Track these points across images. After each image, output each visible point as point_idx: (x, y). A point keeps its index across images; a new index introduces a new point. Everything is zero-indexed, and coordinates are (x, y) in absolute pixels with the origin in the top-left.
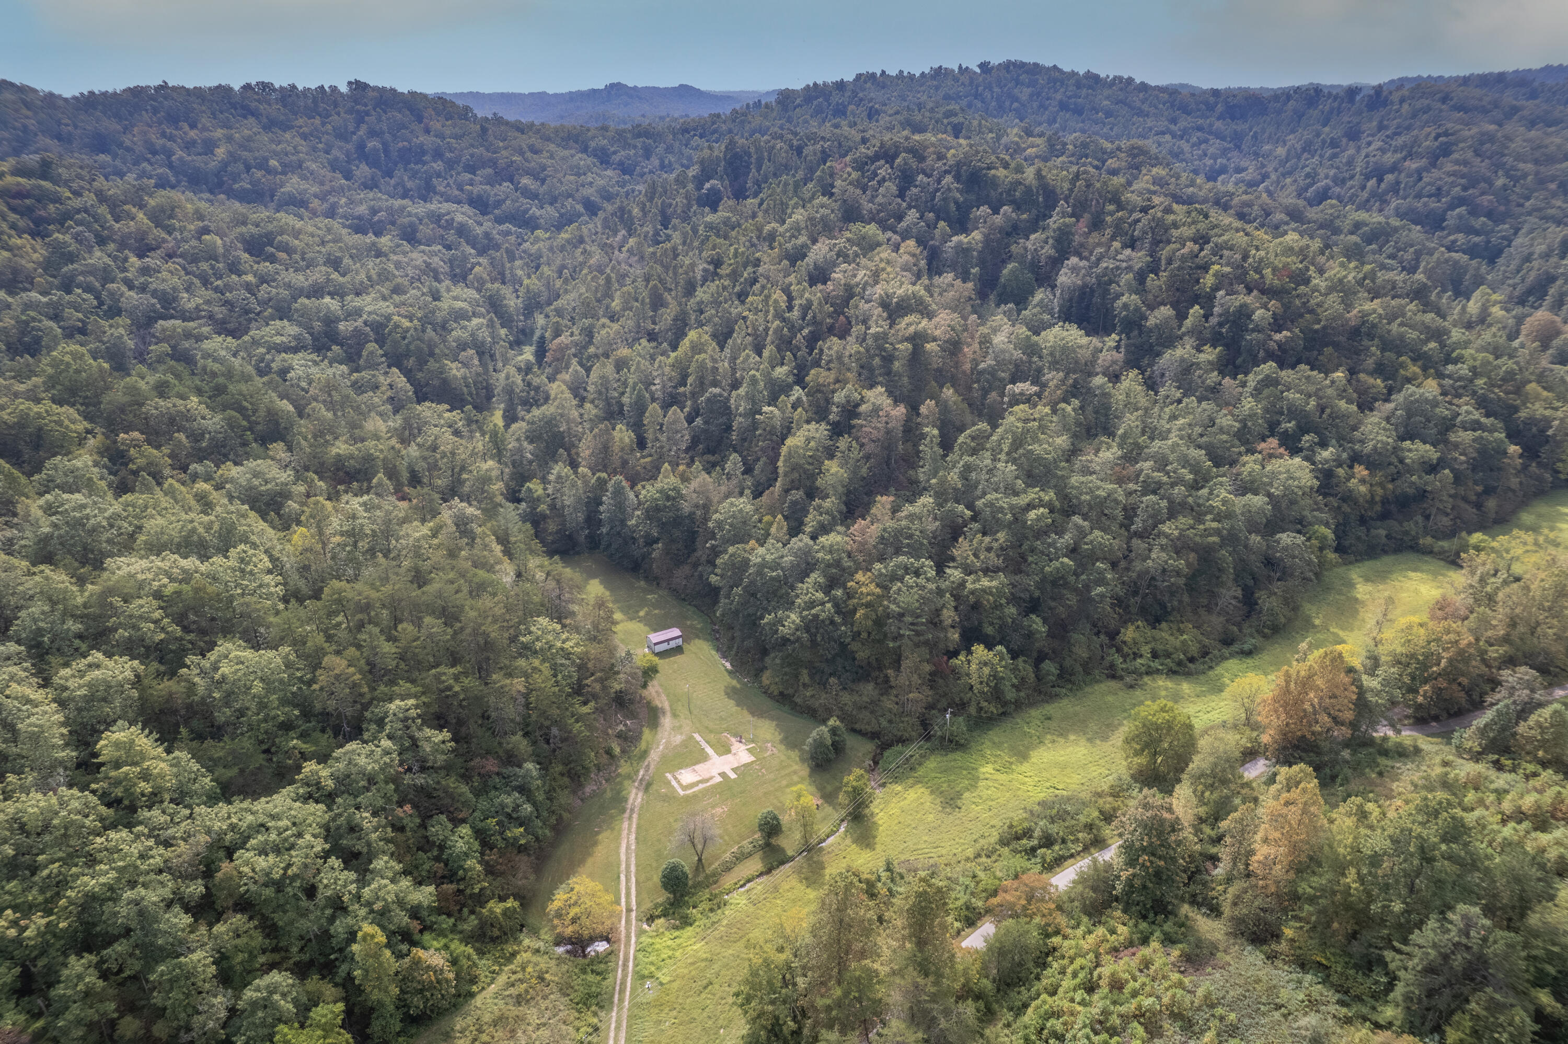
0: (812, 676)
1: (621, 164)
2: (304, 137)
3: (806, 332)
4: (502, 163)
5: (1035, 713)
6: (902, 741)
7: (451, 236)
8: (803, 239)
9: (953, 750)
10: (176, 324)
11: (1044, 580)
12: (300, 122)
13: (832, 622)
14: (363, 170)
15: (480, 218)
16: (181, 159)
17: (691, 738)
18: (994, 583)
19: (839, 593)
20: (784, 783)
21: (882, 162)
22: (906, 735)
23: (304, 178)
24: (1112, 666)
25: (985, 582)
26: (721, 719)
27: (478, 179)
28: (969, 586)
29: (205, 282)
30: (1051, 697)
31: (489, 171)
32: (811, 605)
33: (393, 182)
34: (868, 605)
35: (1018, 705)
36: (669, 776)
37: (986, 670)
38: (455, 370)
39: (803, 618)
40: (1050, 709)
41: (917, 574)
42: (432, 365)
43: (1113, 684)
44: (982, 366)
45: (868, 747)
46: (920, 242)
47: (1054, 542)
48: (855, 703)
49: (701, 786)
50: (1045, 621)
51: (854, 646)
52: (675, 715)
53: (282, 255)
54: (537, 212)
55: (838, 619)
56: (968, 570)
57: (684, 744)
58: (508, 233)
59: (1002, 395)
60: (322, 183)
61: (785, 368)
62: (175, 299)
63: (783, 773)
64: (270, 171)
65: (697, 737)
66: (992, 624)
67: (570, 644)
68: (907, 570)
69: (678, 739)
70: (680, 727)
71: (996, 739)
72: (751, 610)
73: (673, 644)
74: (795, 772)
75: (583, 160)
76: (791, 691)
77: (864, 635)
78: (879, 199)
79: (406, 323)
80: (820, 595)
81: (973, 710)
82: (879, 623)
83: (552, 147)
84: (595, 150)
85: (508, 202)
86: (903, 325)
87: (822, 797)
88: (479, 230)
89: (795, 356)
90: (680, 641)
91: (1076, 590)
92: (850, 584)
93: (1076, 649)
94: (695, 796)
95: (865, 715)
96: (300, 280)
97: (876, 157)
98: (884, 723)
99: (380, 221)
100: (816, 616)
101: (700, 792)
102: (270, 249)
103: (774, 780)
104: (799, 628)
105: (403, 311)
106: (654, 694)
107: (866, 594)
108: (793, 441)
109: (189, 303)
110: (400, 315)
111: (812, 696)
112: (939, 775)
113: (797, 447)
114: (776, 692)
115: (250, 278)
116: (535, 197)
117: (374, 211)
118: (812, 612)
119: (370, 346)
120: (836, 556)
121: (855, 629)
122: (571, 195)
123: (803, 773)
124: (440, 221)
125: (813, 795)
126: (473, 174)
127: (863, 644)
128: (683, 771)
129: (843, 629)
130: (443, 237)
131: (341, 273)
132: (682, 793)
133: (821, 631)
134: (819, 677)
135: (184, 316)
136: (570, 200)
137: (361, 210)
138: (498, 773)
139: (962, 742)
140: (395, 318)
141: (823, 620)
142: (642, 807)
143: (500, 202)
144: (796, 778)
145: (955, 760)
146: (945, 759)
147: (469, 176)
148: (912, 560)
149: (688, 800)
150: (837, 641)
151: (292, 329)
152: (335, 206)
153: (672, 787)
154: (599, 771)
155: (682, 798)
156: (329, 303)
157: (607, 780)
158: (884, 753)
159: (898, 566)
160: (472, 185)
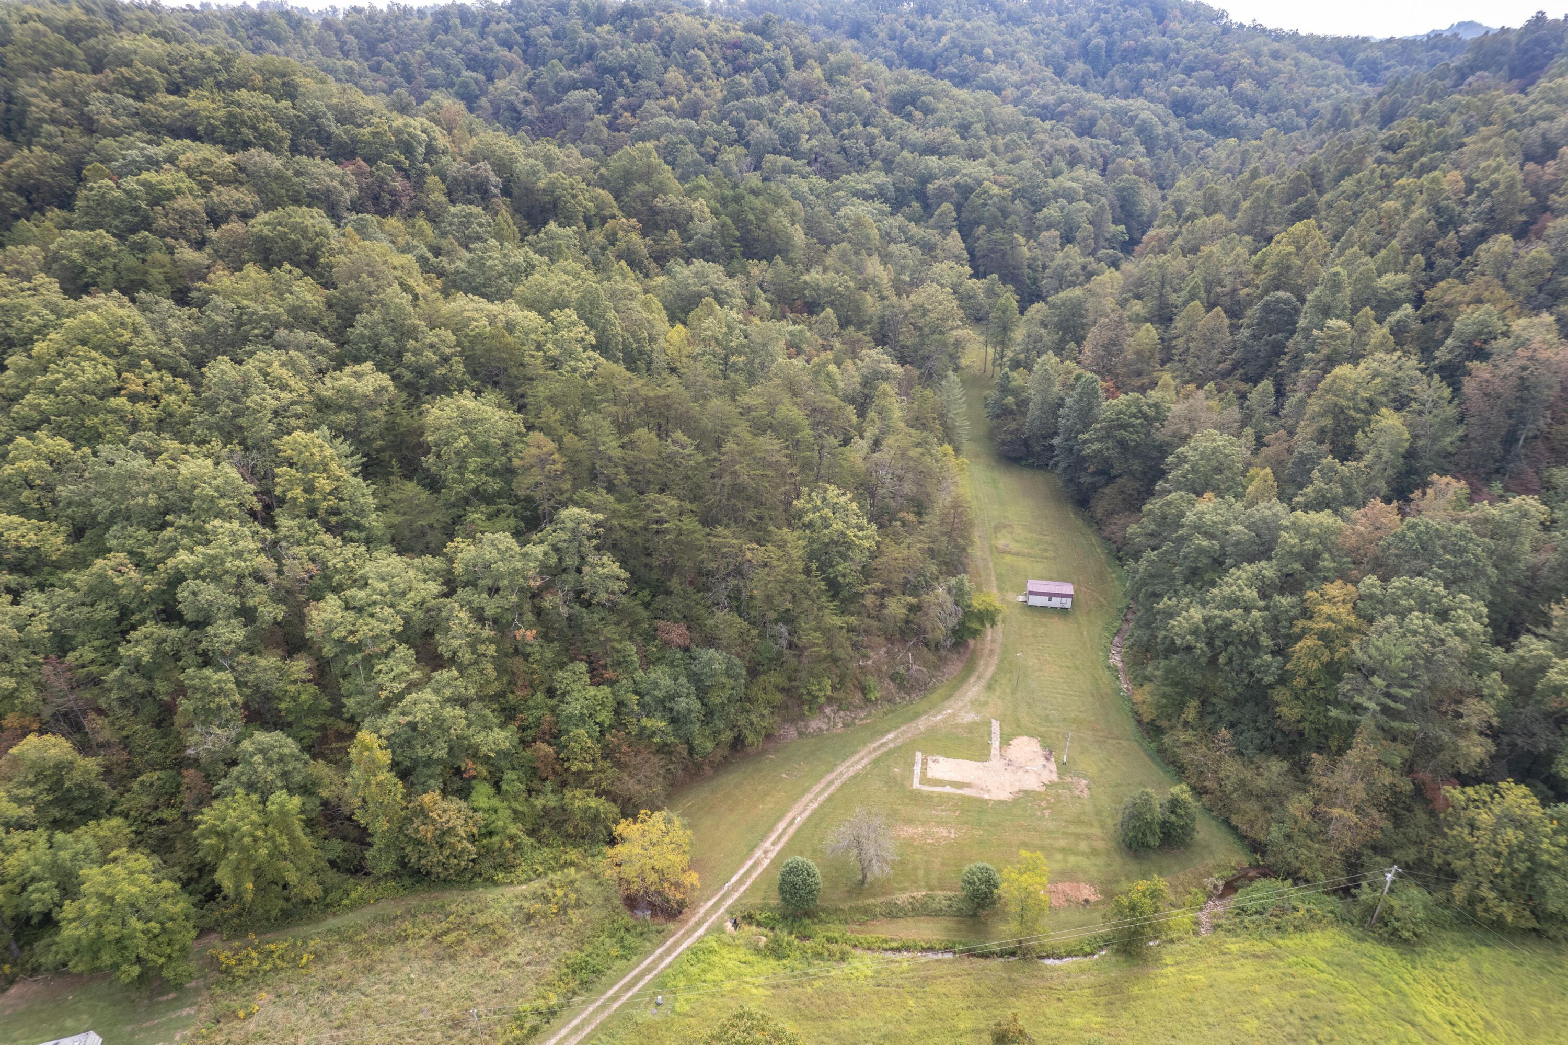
0: (1201, 715)
2: (1035, 32)
3: (1466, 230)
4: (1226, 66)
6: (1295, 877)
7: (1128, 133)
9: (1380, 940)
10: (783, 160)
12: (1038, 18)
13: (1253, 642)
14: (1079, 67)
15: (1170, 119)
16: (910, 45)
17: (988, 723)
19: (1285, 601)
20: (1062, 843)
22: (1307, 872)
23: (1011, 67)
26: (1047, 719)
27: (1192, 80)
29: (835, 130)
31: (1208, 72)
32: (1233, 602)
34: (1323, 635)
36: (919, 756)
38: (1025, 249)
39: (1208, 619)
41: (1443, 615)
42: (998, 234)
45: (1234, 859)
48: (1243, 783)
49: (948, 789)
51: (1279, 694)
52: (990, 687)
53: (918, 114)
54: (1241, 119)
55: (1265, 640)
57: (971, 728)
58: (1198, 139)
60: (1025, 74)
61: (1403, 276)
62: (798, 139)
63: (1072, 829)
64: (980, 59)
65: (996, 726)
68: (1422, 602)
69: (969, 717)
70: (984, 704)
73: (1057, 602)
74: (1088, 837)
75: (1336, 69)
76: (1165, 724)
77: (1299, 682)
79: (995, 190)
80: (1251, 594)
81: (1460, 891)
82: (1333, 671)
83: (1303, 55)
84: (1362, 63)
85: (1212, 108)
87: (1103, 892)
88: (1160, 130)
90: (1068, 603)
92: (1311, 594)
94: (929, 797)
95: (1252, 807)
96: (915, 135)
98: (1276, 833)
100: (1228, 623)
101: (940, 795)
102: (910, 108)
103: (1050, 832)
104: (1195, 632)
105: (1001, 179)
106: (986, 651)
107: (1329, 618)
108: (1343, 370)
109: (805, 144)
110: (995, 183)
111: (1187, 744)
112: (1323, 966)
113: (1346, 379)
114: (1146, 718)
115: (875, 131)
116: (1252, 106)
117: (1062, 101)
118: (1227, 614)
119: (946, 206)
120: (1309, 544)
121: (1289, 667)
122: (1295, 106)
123: (1100, 845)
124: (1124, 118)
125: (1092, 883)
126: (1189, 76)
127: (1297, 698)
128: (941, 759)
129: (1268, 657)
130: (1119, 134)
131: (963, 137)
132: (916, 784)
133: (1231, 649)
134: (1210, 720)
135: (795, 154)
136: (1292, 111)
137: (1051, 99)
138: (687, 649)
139: (1406, 934)
140: (986, 183)
141: (1240, 634)
142: (855, 777)
143: (1204, 106)
144: (1083, 846)
145: (1373, 958)
146: (1355, 945)
147: (1183, 76)
148: (1441, 590)
149: (917, 798)
150: (1251, 674)
151: (881, 178)
152: (1026, 94)
153: (912, 772)
154: (840, 708)
155: (911, 792)
156: (932, 161)
157: (845, 725)
158: (1251, 879)
159: (1408, 593)
160: (1181, 86)
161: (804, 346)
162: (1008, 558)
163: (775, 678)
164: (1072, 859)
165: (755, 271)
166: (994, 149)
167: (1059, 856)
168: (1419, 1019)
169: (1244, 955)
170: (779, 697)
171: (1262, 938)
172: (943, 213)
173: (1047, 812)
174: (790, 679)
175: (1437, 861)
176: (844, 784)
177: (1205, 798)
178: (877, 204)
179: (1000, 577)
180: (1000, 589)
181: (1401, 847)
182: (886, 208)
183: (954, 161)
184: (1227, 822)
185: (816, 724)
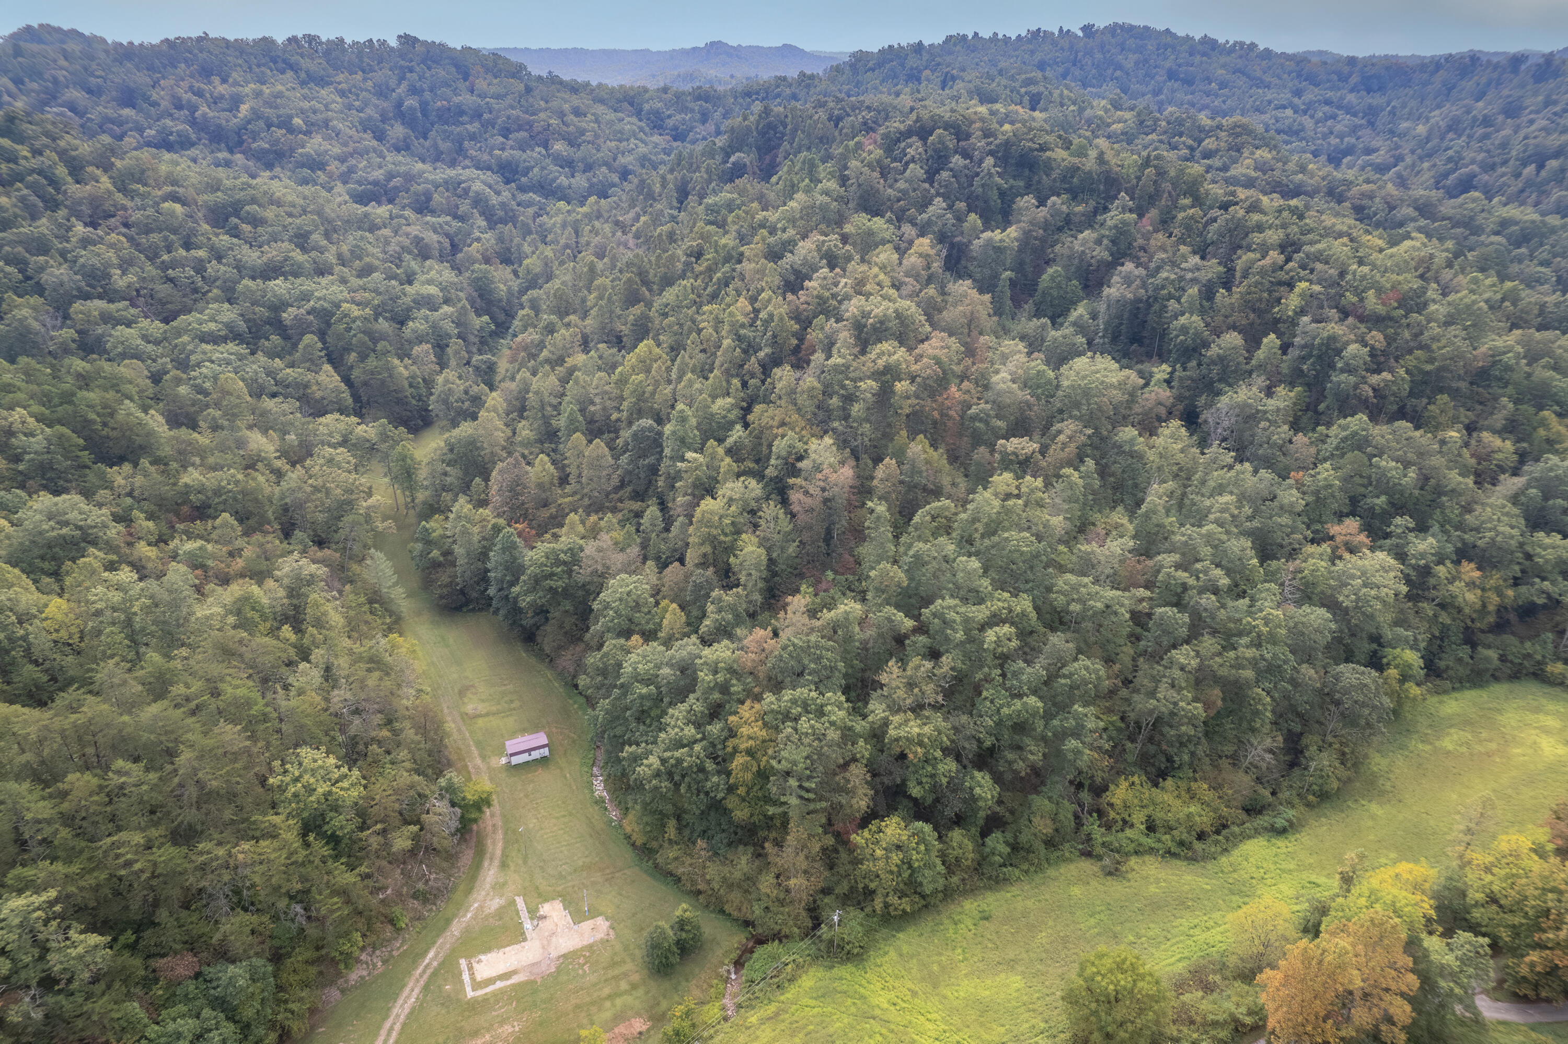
0: (680, 830)
1: (675, 128)
2: (342, 94)
3: (761, 354)
4: (537, 127)
5: (970, 906)
6: (778, 937)
7: (464, 207)
8: (791, 232)
9: (842, 962)
10: (98, 305)
11: (999, 724)
12: (341, 77)
13: (702, 769)
14: (398, 131)
15: (501, 187)
16: (204, 115)
17: (513, 902)
18: (927, 729)
19: (715, 729)
20: (607, 991)
21: (915, 138)
22: (786, 930)
23: (327, 138)
24: (1089, 838)
25: (914, 728)
26: (561, 877)
27: (510, 142)
28: (892, 732)
29: (152, 257)
30: (997, 882)
31: (523, 134)
32: (679, 744)
33: (427, 144)
34: (750, 752)
35: (948, 894)
36: (463, 963)
37: (896, 858)
38: (402, 369)
39: (663, 761)
40: (992, 901)
41: (820, 713)
42: (372, 363)
43: (1086, 865)
44: (974, 410)
45: (736, 939)
46: (942, 238)
47: (1021, 671)
48: (724, 879)
49: (499, 984)
50: (998, 779)
51: (731, 802)
52: (504, 865)
53: (246, 228)
54: (563, 180)
55: (710, 766)
56: (895, 708)
57: (500, 913)
58: (530, 204)
59: (993, 451)
60: (345, 144)
61: (729, 400)
62: (108, 276)
63: (611, 973)
64: (291, 130)
65: (520, 902)
66: (920, 783)
67: (345, 784)
68: (805, 706)
69: (495, 903)
70: (504, 885)
71: (905, 949)
72: (619, 731)
73: (536, 755)
74: (625, 975)
75: (630, 123)
76: (655, 844)
77: (741, 791)
78: (901, 185)
79: (356, 312)
80: (690, 731)
81: (878, 904)
82: (763, 775)
83: (600, 109)
84: (649, 113)
85: (536, 170)
86: (873, 356)
87: (651, 1018)
88: (494, 200)
89: (745, 384)
90: (546, 752)
91: (1044, 738)
92: (732, 718)
93: (1036, 820)
94: (485, 1000)
95: (735, 896)
96: (251, 256)
97: (909, 133)
98: (758, 911)
99: (396, 188)
100: (679, 761)
101: (494, 994)
102: (234, 220)
103: (594, 985)
104: (657, 774)
105: (358, 296)
106: (490, 828)
107: (750, 738)
108: (708, 504)
109: (120, 281)
110: (353, 302)
111: (676, 859)
112: (812, 1002)
113: (712, 513)
114: (639, 843)
115: (201, 253)
116: (568, 164)
117: (390, 176)
118: (677, 754)
119: (309, 338)
120: (720, 677)
121: (732, 781)
122: (606, 164)
123: (636, 978)
124: (455, 187)
125: (639, 1015)
126: (506, 137)
127: (744, 800)
128: (483, 957)
129: (715, 779)
130: (457, 207)
131: (304, 250)
132: (470, 994)
133: (687, 779)
134: (687, 832)
135: (110, 295)
136: (604, 169)
137: (378, 174)
138: (197, 975)
139: (856, 951)
140: (345, 306)
141: (691, 767)
142: (411, 1013)
143: (528, 169)
144: (624, 985)
145: (841, 979)
146: (828, 974)
147: (501, 139)
148: (814, 694)
149: (475, 1007)
150: (707, 793)
151: (229, 314)
152: (351, 170)
153: (461, 982)
154: (374, 948)
155: (468, 1003)
156: (279, 286)
157: (385, 962)
158: (752, 952)
159: (794, 702)
160: (503, 149)
161: (210, 563)
162: (480, 722)
163: (302, 954)
164: (619, 1002)
165: (119, 481)
166: (340, 257)
167: (608, 1004)
168: (877, 1012)
169: (763, 1021)
170: (313, 970)
171: (770, 1001)
172: (307, 346)
173: (586, 968)
174: (318, 948)
175: (861, 886)
176: (404, 1025)
177: (701, 898)
178: (231, 346)
179: (478, 744)
180: (484, 757)
181: (838, 882)
182: (243, 350)
183: (305, 284)
184: (722, 911)
185: (354, 976)
